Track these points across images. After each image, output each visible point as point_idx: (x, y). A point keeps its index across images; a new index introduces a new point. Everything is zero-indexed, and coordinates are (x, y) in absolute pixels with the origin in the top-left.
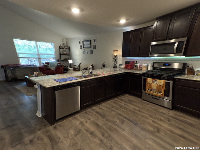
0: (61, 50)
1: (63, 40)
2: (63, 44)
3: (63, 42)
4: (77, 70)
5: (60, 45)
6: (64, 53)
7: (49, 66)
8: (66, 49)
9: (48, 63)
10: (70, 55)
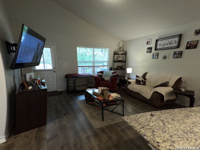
0: (116, 56)
1: (119, 43)
2: (118, 49)
3: (119, 46)
4: (142, 83)
5: (116, 50)
6: (119, 59)
7: (104, 75)
8: (122, 54)
9: (102, 72)
10: (125, 62)
